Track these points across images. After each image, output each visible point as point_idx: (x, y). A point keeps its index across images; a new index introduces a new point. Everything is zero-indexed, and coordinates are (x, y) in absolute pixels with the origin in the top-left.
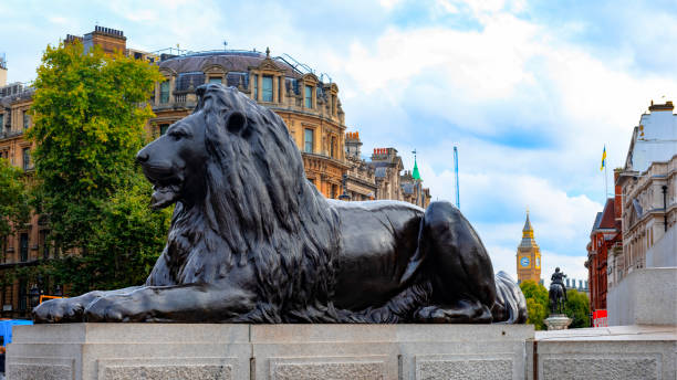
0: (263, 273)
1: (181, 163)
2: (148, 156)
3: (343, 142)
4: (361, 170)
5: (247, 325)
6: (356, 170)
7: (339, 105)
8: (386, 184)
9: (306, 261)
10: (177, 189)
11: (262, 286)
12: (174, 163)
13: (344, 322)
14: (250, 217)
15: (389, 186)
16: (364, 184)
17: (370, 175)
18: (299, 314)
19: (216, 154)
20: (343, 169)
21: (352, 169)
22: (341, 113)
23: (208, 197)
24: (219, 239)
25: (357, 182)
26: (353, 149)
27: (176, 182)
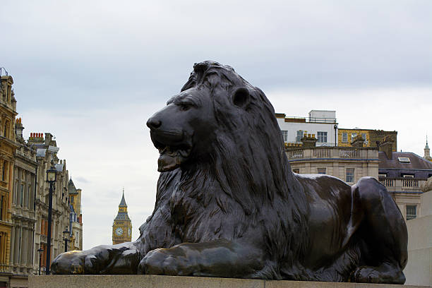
0: (272, 233)
1: (191, 131)
2: (161, 123)
3: (14, 126)
4: (26, 150)
5: (263, 281)
6: (22, 149)
7: (13, 95)
8: (44, 163)
9: (295, 225)
10: (185, 154)
11: (271, 246)
12: (183, 131)
13: (312, 280)
14: (259, 183)
15: (46, 164)
16: (28, 162)
17: (32, 154)
18: (286, 272)
19: (227, 124)
20: (13, 148)
21: (19, 149)
22: (14, 101)
23: (219, 163)
24: (232, 202)
25: (23, 159)
26: (18, 132)
27: (185, 147)
